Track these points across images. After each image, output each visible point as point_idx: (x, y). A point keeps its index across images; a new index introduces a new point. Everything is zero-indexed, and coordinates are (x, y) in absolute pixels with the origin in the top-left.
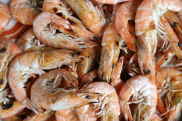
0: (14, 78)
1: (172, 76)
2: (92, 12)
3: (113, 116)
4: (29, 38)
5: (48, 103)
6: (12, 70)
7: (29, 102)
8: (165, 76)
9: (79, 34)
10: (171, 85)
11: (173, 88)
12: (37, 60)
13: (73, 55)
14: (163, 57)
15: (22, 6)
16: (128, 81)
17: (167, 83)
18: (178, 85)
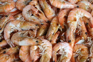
0: (7, 29)
1: (82, 48)
2: (49, 10)
3: (47, 57)
4: (20, 16)
5: (18, 41)
6: (7, 25)
7: (10, 40)
8: (79, 47)
9: (42, 18)
10: (81, 52)
11: (82, 54)
12: (20, 23)
13: (36, 25)
14: (79, 38)
15: (21, 3)
16: (59, 43)
17: (79, 51)
18: (84, 53)
